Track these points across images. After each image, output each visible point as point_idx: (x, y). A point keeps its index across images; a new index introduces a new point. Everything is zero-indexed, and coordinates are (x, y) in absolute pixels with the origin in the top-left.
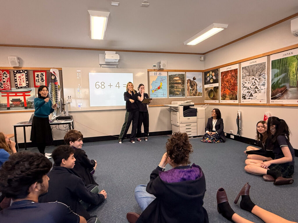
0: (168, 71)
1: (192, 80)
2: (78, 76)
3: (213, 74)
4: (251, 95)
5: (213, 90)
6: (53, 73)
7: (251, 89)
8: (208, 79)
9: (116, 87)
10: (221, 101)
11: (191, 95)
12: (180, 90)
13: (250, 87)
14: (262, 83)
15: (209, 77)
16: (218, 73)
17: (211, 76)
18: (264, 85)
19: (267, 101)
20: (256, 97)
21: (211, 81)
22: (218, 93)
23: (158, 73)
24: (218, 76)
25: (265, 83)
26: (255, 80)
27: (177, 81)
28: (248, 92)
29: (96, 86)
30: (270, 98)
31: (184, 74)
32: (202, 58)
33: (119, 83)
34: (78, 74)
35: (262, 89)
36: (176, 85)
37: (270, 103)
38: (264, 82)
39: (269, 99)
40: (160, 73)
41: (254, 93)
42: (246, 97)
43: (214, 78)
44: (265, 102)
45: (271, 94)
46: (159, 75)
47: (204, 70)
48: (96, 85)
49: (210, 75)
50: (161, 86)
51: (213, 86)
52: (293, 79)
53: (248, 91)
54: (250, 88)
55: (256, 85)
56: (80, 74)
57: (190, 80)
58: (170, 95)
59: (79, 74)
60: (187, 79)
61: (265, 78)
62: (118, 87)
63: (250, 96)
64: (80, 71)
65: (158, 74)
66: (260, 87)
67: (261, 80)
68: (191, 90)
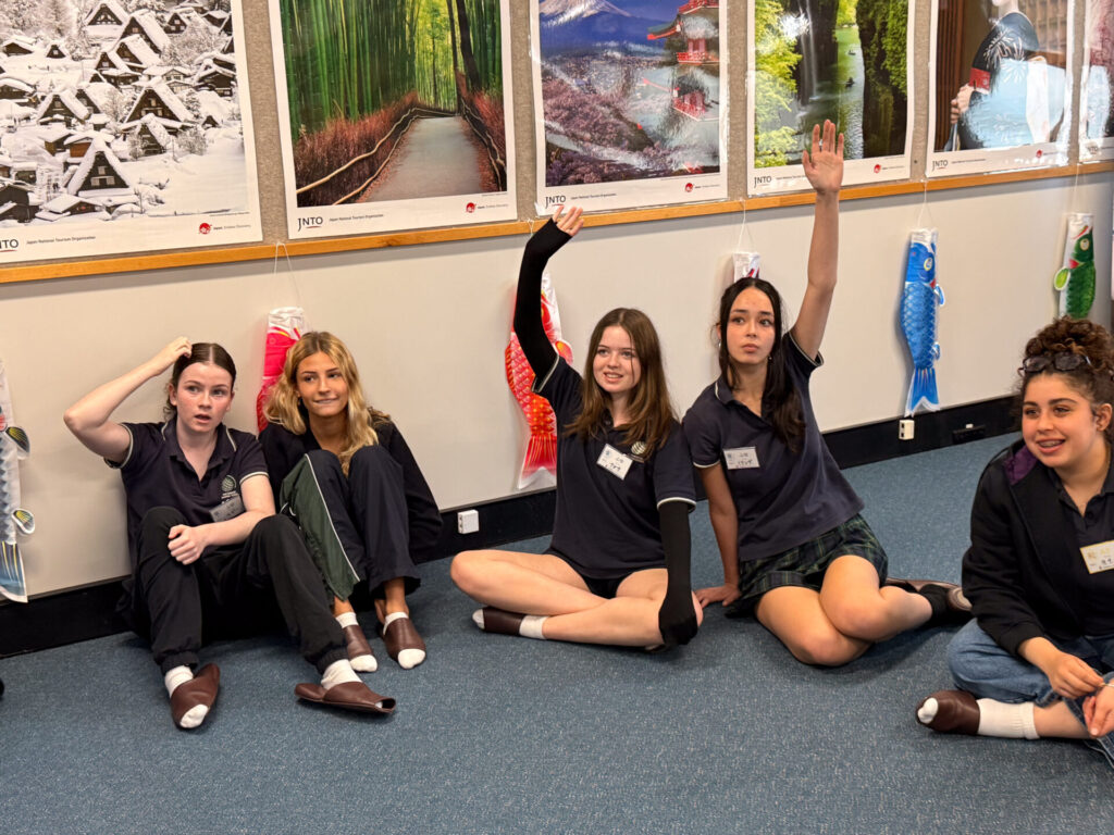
4: (104, 175)
7: (97, 119)
13: (81, 95)
14: (205, 63)
18: (221, 82)
19: (264, 223)
20: (161, 194)
25: (230, 66)
26: (127, 33)
28: (56, 147)
30: (292, 192)
35: (211, 121)
37: (295, 233)
38: (216, 61)
39: (284, 205)
41: (136, 157)
42: (33, 199)
44: (252, 232)
45: (296, 162)
52: (435, 56)
53: (57, 131)
54: (80, 109)
55: (143, 82)
61: (228, 29)
63: (87, 186)
66: (191, 105)
67: (187, 34)
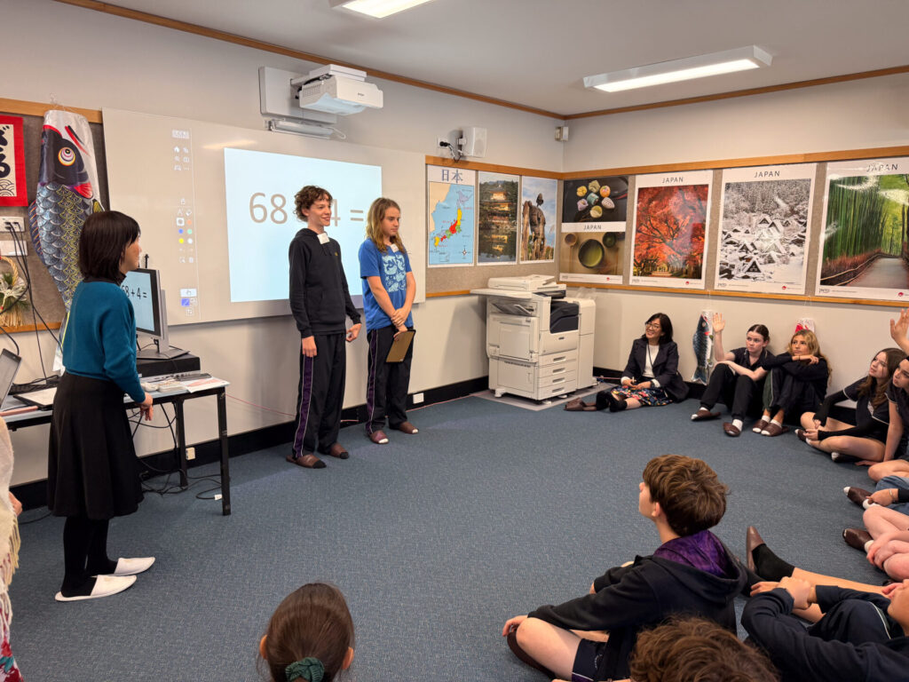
0: (478, 167)
1: (534, 204)
2: (177, 158)
3: (606, 190)
4: (754, 268)
5: (601, 241)
6: (65, 136)
7: (755, 251)
8: (581, 205)
10: (632, 277)
11: (530, 255)
12: (506, 237)
13: (752, 244)
14: (795, 236)
15: (585, 197)
16: (627, 190)
17: (594, 197)
18: (799, 242)
19: (806, 288)
20: (771, 276)
21: (594, 213)
22: (620, 252)
23: (452, 171)
24: (626, 198)
25: (804, 237)
26: (770, 226)
27: (499, 206)
28: (742, 259)
29: (255, 210)
30: (819, 279)
31: (517, 183)
32: (566, 131)
34: (177, 149)
35: (793, 254)
36: (496, 220)
37: (818, 294)
38: (799, 235)
39: (815, 284)
40: (457, 175)
41: (765, 263)
42: (733, 273)
43: (608, 203)
44: (800, 290)
45: (823, 270)
46: (454, 182)
47: (562, 171)
48: (252, 207)
49: (589, 192)
50: (458, 224)
51: (599, 231)
52: (893, 235)
53: (743, 254)
54: (751, 248)
55: (772, 241)
56: (186, 150)
57: (528, 204)
58: (479, 254)
59: (181, 150)
60: (523, 202)
61: (805, 225)
63: (749, 271)
64: (186, 135)
65: (451, 176)
66: (787, 249)
67: (790, 227)
68: (531, 237)
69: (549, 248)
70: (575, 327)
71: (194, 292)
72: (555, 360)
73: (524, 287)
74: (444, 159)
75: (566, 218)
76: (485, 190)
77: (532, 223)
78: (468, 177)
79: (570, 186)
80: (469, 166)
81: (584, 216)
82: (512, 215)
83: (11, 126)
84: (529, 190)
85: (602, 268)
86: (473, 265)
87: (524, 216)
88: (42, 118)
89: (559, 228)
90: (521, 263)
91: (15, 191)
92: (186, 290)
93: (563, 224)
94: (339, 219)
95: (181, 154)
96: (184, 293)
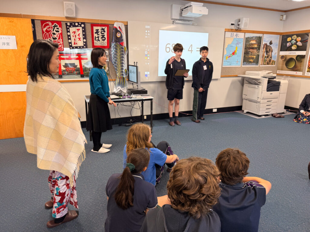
0: (245, 32)
1: (268, 44)
2: (146, 34)
3: (299, 39)
5: (295, 59)
6: (119, 29)
8: (288, 44)
9: (188, 51)
10: (306, 72)
11: (265, 63)
12: (255, 57)
15: (290, 42)
16: (308, 39)
17: (294, 41)
21: (294, 47)
22: (302, 63)
23: (235, 33)
24: (307, 42)
27: (253, 45)
29: (167, 49)
31: (261, 37)
32: (285, 17)
33: (192, 45)
34: (146, 31)
36: (251, 50)
40: (237, 35)
43: (300, 44)
46: (235, 37)
47: (282, 32)
48: (166, 48)
49: (292, 39)
50: (236, 52)
51: (295, 54)
56: (149, 31)
57: (266, 44)
58: (243, 62)
59: (148, 32)
60: (263, 44)
62: (190, 52)
64: (148, 27)
65: (234, 35)
68: (266, 57)
69: (273, 61)
70: (278, 90)
71: (148, 73)
72: (268, 101)
73: (258, 75)
74: (232, 30)
75: (282, 49)
76: (247, 40)
77: (267, 52)
78: (241, 35)
79: (285, 37)
80: (242, 31)
81: (289, 49)
82: (259, 48)
83: (106, 27)
84: (266, 39)
85: (295, 69)
86: (240, 66)
87: (263, 49)
88: (113, 25)
89: (279, 53)
90: (261, 66)
91: (107, 44)
92: (146, 72)
93: (280, 52)
94: (192, 51)
95: (148, 33)
96: (146, 73)
